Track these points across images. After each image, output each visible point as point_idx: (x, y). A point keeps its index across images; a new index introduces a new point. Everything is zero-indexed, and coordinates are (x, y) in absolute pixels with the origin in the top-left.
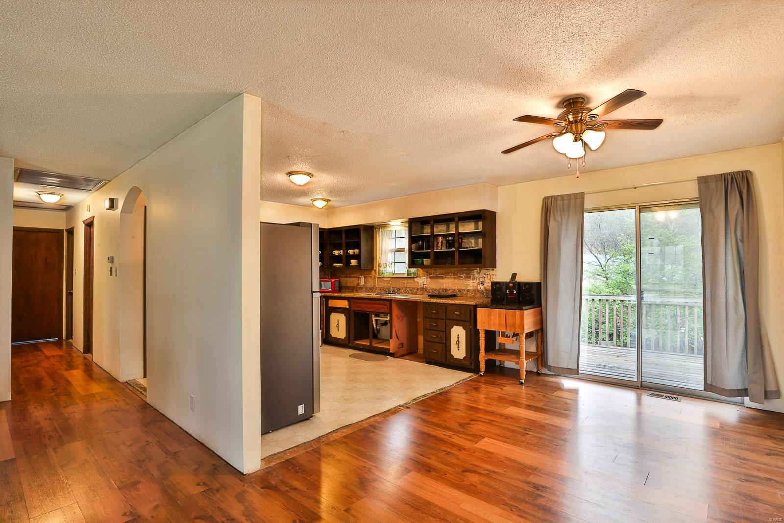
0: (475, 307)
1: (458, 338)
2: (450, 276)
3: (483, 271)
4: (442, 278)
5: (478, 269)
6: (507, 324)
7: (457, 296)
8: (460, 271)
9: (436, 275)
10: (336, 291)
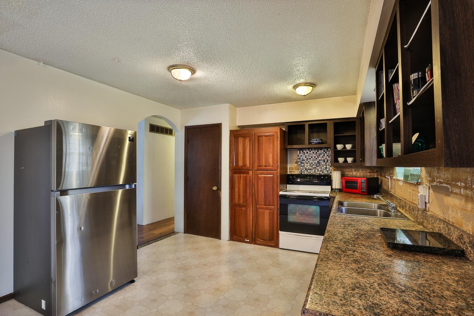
4: (447, 192)
9: (440, 183)
10: (363, 193)
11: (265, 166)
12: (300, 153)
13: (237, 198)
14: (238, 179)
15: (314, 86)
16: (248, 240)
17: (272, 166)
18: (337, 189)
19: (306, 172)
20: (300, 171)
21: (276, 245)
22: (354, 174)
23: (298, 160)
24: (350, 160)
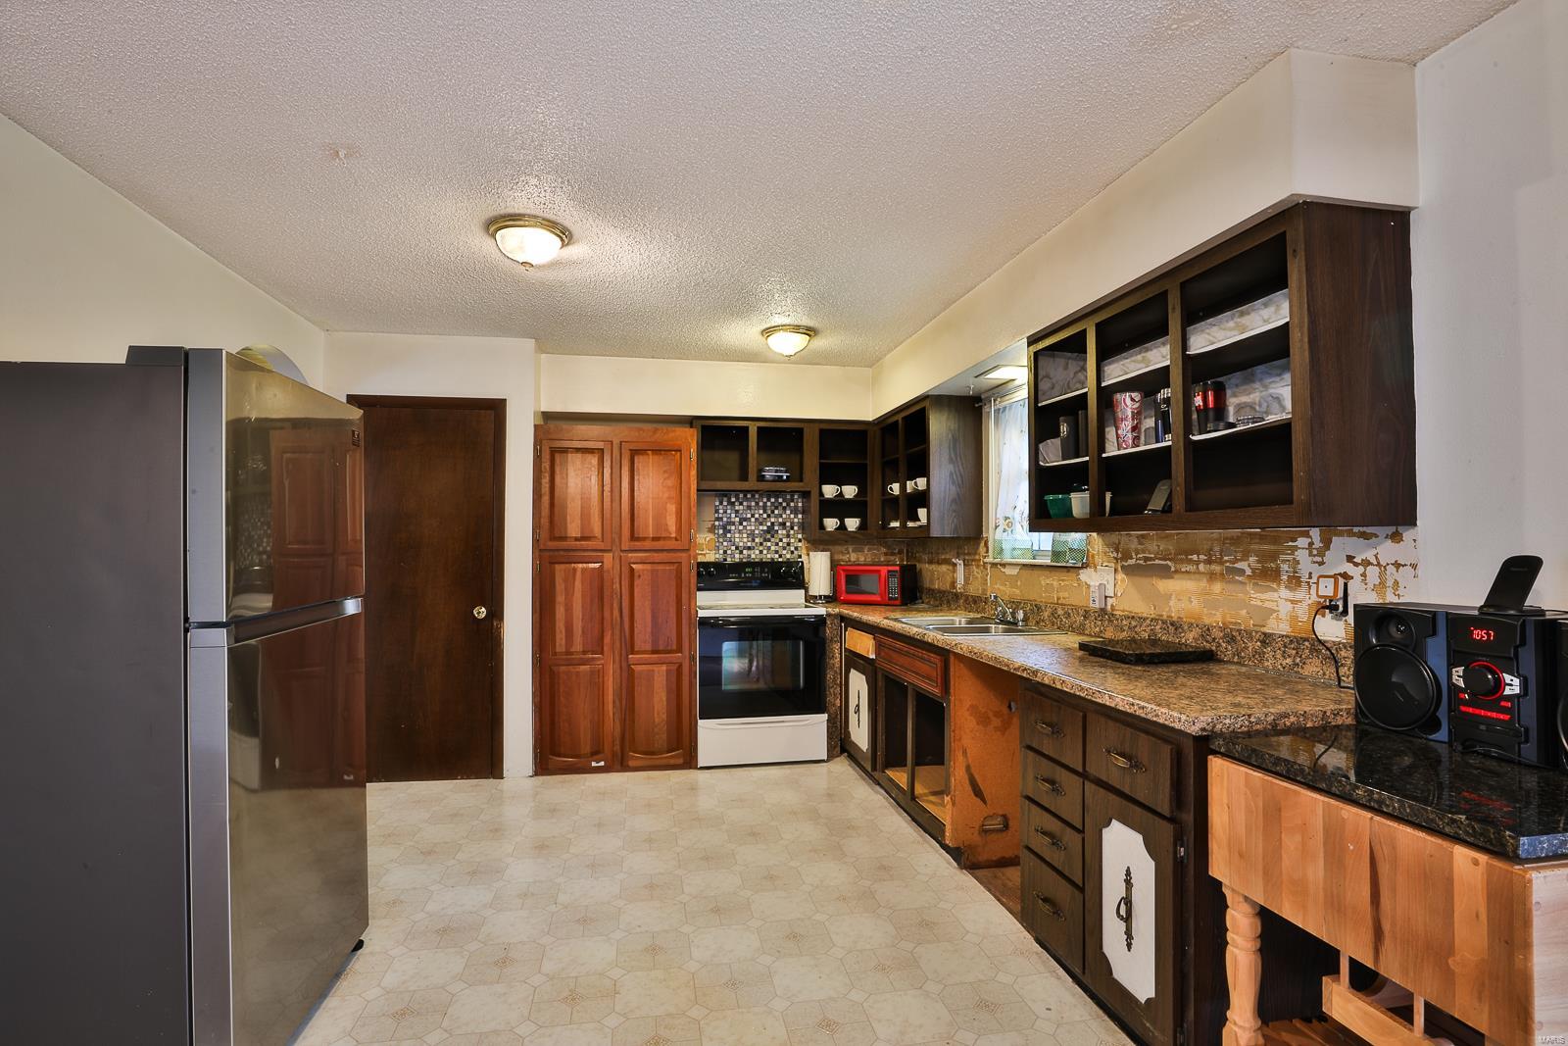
0: (1205, 744)
1: (1128, 883)
2: (1191, 568)
3: (1341, 544)
4: (1165, 573)
5: (1315, 533)
6: (1386, 926)
7: (1220, 661)
8: (1236, 541)
9: (1146, 559)
10: (892, 602)
11: (654, 539)
12: (721, 503)
13: (561, 639)
14: (566, 581)
15: (812, 333)
16: (602, 764)
17: (676, 539)
18: (821, 596)
19: (737, 556)
20: (721, 552)
21: (689, 761)
22: (852, 559)
23: (717, 523)
24: (852, 524)
